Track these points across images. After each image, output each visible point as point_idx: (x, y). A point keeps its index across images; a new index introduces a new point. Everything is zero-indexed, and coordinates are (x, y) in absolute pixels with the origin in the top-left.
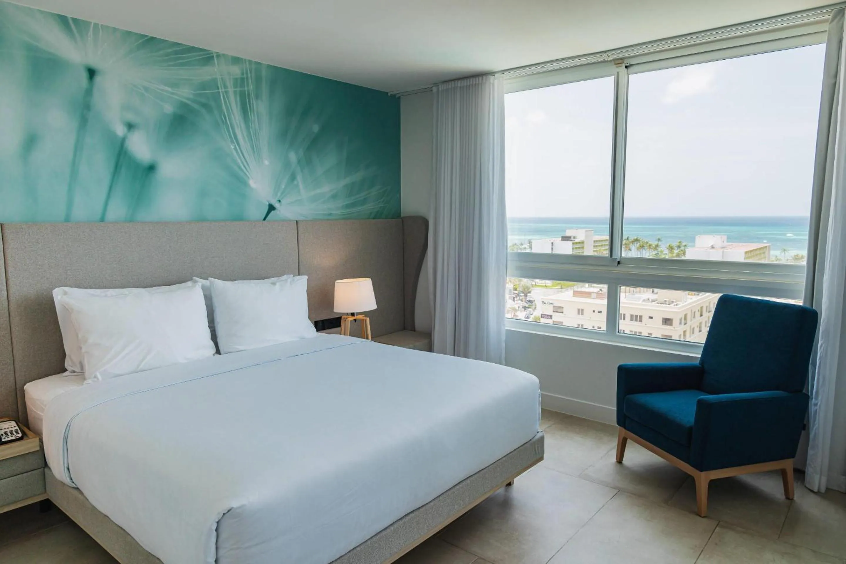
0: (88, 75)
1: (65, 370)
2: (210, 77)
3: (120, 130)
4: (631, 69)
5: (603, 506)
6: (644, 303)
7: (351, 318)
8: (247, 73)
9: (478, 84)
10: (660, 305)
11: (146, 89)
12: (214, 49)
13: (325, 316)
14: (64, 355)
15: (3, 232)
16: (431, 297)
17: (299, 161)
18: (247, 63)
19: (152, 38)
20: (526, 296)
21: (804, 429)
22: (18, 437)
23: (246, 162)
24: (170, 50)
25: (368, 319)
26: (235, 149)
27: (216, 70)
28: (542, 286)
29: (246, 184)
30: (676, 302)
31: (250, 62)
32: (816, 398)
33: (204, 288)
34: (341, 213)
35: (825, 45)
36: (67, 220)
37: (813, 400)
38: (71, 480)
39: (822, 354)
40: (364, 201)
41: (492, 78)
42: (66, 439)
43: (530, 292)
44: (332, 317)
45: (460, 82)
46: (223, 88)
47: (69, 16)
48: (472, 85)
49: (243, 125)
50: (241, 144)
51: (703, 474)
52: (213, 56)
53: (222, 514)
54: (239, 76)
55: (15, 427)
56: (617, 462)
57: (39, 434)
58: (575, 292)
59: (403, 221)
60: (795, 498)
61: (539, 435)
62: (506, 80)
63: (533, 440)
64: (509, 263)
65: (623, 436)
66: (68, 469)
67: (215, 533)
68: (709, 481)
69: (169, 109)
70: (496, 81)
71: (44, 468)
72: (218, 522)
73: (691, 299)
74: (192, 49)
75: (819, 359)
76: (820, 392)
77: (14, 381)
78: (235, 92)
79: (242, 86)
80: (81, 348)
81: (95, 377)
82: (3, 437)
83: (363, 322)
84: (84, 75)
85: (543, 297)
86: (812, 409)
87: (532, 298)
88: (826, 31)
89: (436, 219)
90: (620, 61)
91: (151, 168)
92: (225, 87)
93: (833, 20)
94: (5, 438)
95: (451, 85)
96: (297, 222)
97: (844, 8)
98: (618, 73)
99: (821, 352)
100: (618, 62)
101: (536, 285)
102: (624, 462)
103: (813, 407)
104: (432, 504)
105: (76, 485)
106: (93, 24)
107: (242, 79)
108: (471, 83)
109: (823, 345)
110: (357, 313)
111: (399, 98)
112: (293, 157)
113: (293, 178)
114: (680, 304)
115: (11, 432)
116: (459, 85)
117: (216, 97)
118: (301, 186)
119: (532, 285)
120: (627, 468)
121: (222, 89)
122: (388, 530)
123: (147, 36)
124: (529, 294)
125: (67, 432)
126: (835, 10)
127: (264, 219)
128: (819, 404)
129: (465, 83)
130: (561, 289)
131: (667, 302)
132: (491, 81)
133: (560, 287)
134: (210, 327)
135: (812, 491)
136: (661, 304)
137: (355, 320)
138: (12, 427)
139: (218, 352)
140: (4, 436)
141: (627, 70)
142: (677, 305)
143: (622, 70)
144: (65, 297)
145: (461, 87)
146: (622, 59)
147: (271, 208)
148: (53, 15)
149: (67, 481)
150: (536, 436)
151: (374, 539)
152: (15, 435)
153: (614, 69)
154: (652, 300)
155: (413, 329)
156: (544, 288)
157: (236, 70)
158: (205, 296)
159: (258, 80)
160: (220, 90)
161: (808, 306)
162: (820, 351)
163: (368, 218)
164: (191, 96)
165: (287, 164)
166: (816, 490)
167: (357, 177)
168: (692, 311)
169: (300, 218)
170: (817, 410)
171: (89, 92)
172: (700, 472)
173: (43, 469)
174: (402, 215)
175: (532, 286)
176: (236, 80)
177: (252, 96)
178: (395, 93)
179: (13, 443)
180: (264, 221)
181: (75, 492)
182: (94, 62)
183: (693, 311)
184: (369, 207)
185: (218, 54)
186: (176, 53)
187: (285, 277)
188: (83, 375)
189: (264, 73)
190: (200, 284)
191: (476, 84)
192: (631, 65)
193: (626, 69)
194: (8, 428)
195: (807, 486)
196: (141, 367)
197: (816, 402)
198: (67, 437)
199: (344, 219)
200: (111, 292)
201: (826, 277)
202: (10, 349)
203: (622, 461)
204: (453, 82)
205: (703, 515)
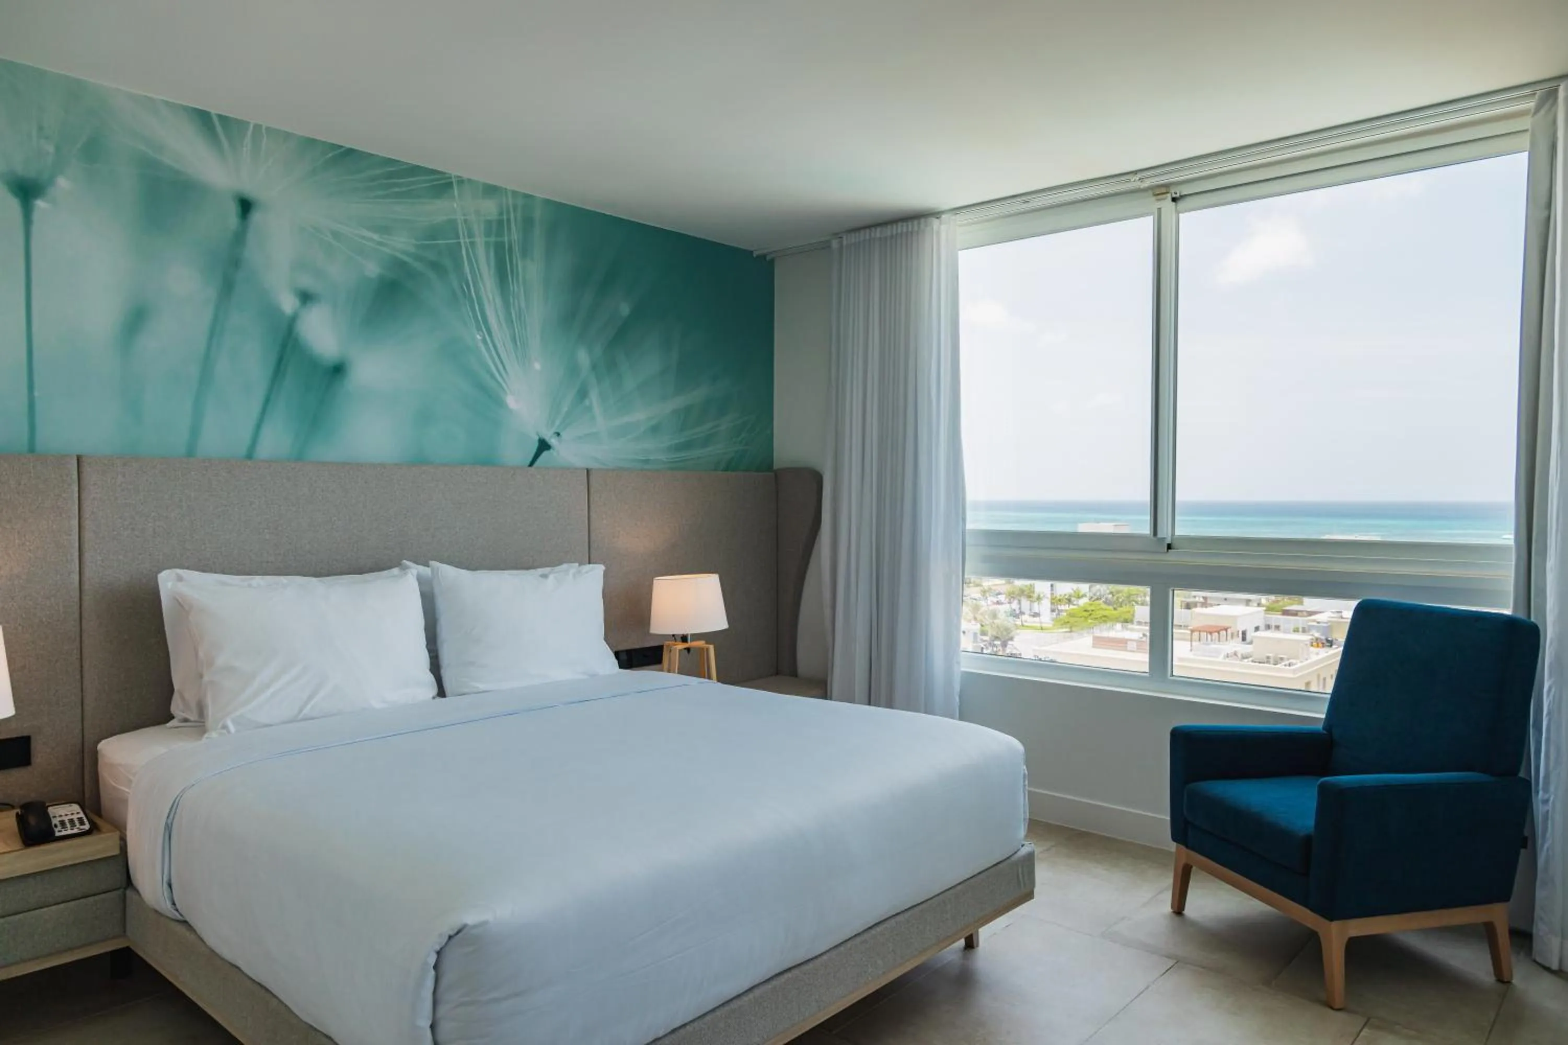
0: (240, 209)
1: (172, 717)
2: (445, 218)
3: (288, 303)
4: (1182, 205)
5: (1147, 988)
6: (1227, 660)
7: (681, 646)
8: (508, 213)
9: (912, 233)
10: (1257, 664)
11: (336, 235)
12: (454, 171)
13: (634, 642)
14: (171, 690)
15: (80, 470)
16: (828, 612)
17: (594, 367)
18: (510, 195)
19: (350, 151)
20: (1004, 645)
21: (1525, 847)
22: (83, 830)
23: (502, 362)
24: (378, 172)
25: (711, 647)
26: (484, 341)
27: (455, 205)
28: (1035, 628)
29: (500, 403)
30: (1288, 659)
31: (515, 193)
32: (1546, 790)
33: (421, 580)
34: (667, 458)
35: (1526, 154)
36: (191, 452)
37: (1541, 793)
38: (173, 906)
39: (1551, 706)
40: (707, 441)
41: (935, 222)
42: (169, 828)
43: (1011, 639)
44: (647, 645)
45: (879, 229)
46: (466, 237)
47: (213, 111)
48: (901, 234)
49: (498, 300)
50: (493, 330)
51: (1335, 926)
52: (451, 183)
53: (447, 938)
54: (494, 216)
55: (78, 813)
56: (1174, 912)
57: (120, 828)
58: (1096, 639)
59: (776, 476)
60: (1514, 981)
61: (1024, 851)
62: (960, 226)
63: (1013, 859)
64: (968, 550)
65: (1183, 861)
66: (170, 886)
67: (432, 973)
68: (1345, 941)
69: (373, 269)
70: (943, 227)
71: (125, 889)
72: (438, 953)
73: (1317, 654)
74: (415, 170)
75: (1547, 715)
76: (1553, 778)
77: (80, 736)
78: (487, 244)
79: (500, 233)
80: (201, 676)
81: (225, 727)
82: (56, 830)
83: (702, 652)
84: (233, 210)
85: (1037, 648)
86: (1539, 809)
87: (1015, 648)
88: (1526, 131)
89: (837, 471)
90: (1163, 190)
91: (338, 370)
92: (471, 235)
93: (1537, 110)
94: (59, 831)
95: (864, 235)
96: (588, 471)
97: (1556, 89)
98: (1159, 209)
99: (1550, 702)
100: (1160, 191)
101: (1023, 625)
102: (1187, 911)
103: (1540, 805)
104: (825, 957)
105: (181, 915)
106: (251, 126)
107: (500, 223)
108: (899, 231)
109: (1553, 690)
110: (692, 635)
111: (772, 262)
112: (583, 357)
113: (583, 394)
114: (1295, 664)
115: (72, 821)
116: (878, 235)
117: (454, 252)
118: (597, 409)
119: (1016, 625)
120: (1193, 924)
121: (464, 238)
122: (745, 999)
123: (341, 147)
124: (1010, 642)
125: (171, 817)
126: (1543, 92)
127: (531, 464)
128: (1552, 799)
129: (888, 231)
130: (1069, 634)
131: (1272, 660)
132: (935, 227)
133: (1068, 630)
134: (430, 651)
135: (1548, 969)
136: (1260, 663)
137: (688, 649)
138: (72, 814)
139: (441, 693)
140: (59, 828)
141: (1176, 205)
142: (1290, 665)
143: (1167, 205)
144: (180, 584)
145: (880, 238)
146: (1167, 186)
147: (544, 446)
148: (186, 109)
149: (165, 906)
150: (1018, 850)
151: (718, 1013)
152: (78, 826)
153: (1152, 204)
154: (1242, 655)
155: (794, 673)
156: (1037, 631)
157: (490, 207)
158: (423, 595)
159: (528, 223)
160: (462, 241)
161: (1521, 615)
162: (1548, 701)
163: (715, 470)
164: (412, 250)
165: (573, 370)
166: (1555, 966)
167: (696, 395)
168: (1319, 676)
169: (592, 465)
170: (1548, 812)
171: (240, 237)
172: (1327, 922)
173: (122, 890)
174: (775, 467)
175: (1017, 627)
176: (489, 223)
177: (516, 249)
178: (765, 251)
179: (74, 839)
180: (530, 468)
181: (180, 929)
182: (250, 189)
183: (1322, 678)
184: (719, 450)
185: (459, 179)
186: (390, 175)
187: (565, 566)
188: (204, 726)
189: (538, 214)
190: (415, 572)
191: (907, 232)
192: (1182, 197)
193: (1174, 203)
194: (66, 815)
195: (1538, 959)
196: (307, 710)
197: (1546, 796)
198: (172, 824)
199: (672, 469)
200: (257, 580)
201: (1552, 562)
202: (78, 677)
203: (1183, 910)
204: (868, 231)
205: (1337, 1007)
